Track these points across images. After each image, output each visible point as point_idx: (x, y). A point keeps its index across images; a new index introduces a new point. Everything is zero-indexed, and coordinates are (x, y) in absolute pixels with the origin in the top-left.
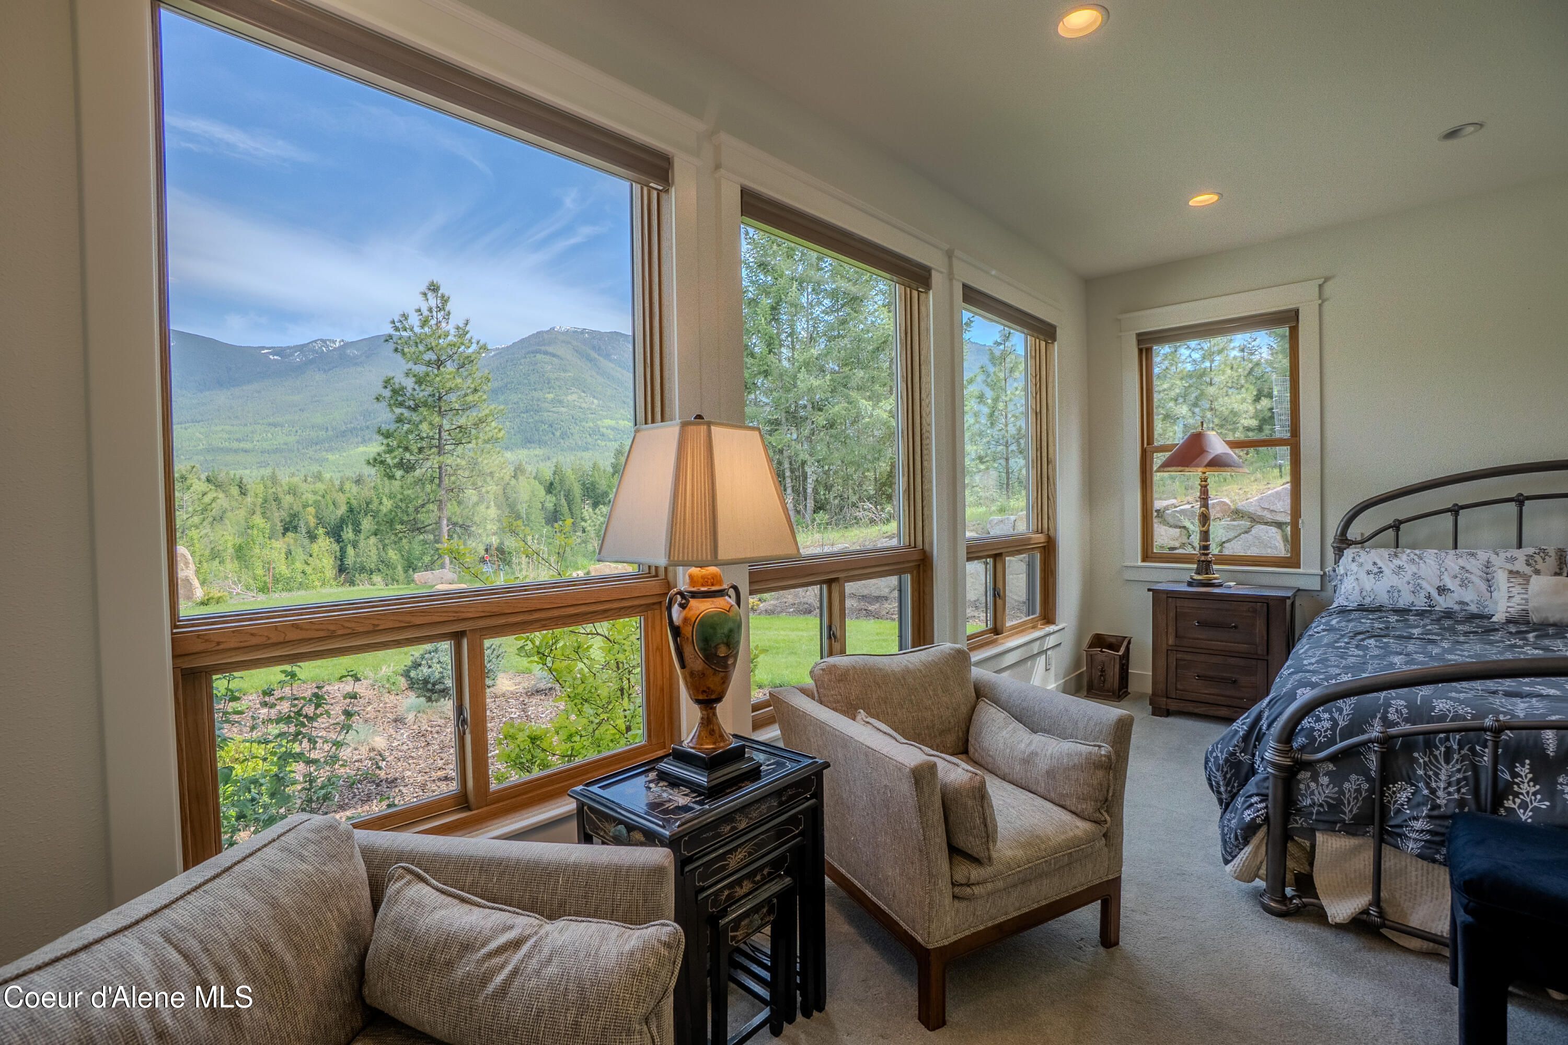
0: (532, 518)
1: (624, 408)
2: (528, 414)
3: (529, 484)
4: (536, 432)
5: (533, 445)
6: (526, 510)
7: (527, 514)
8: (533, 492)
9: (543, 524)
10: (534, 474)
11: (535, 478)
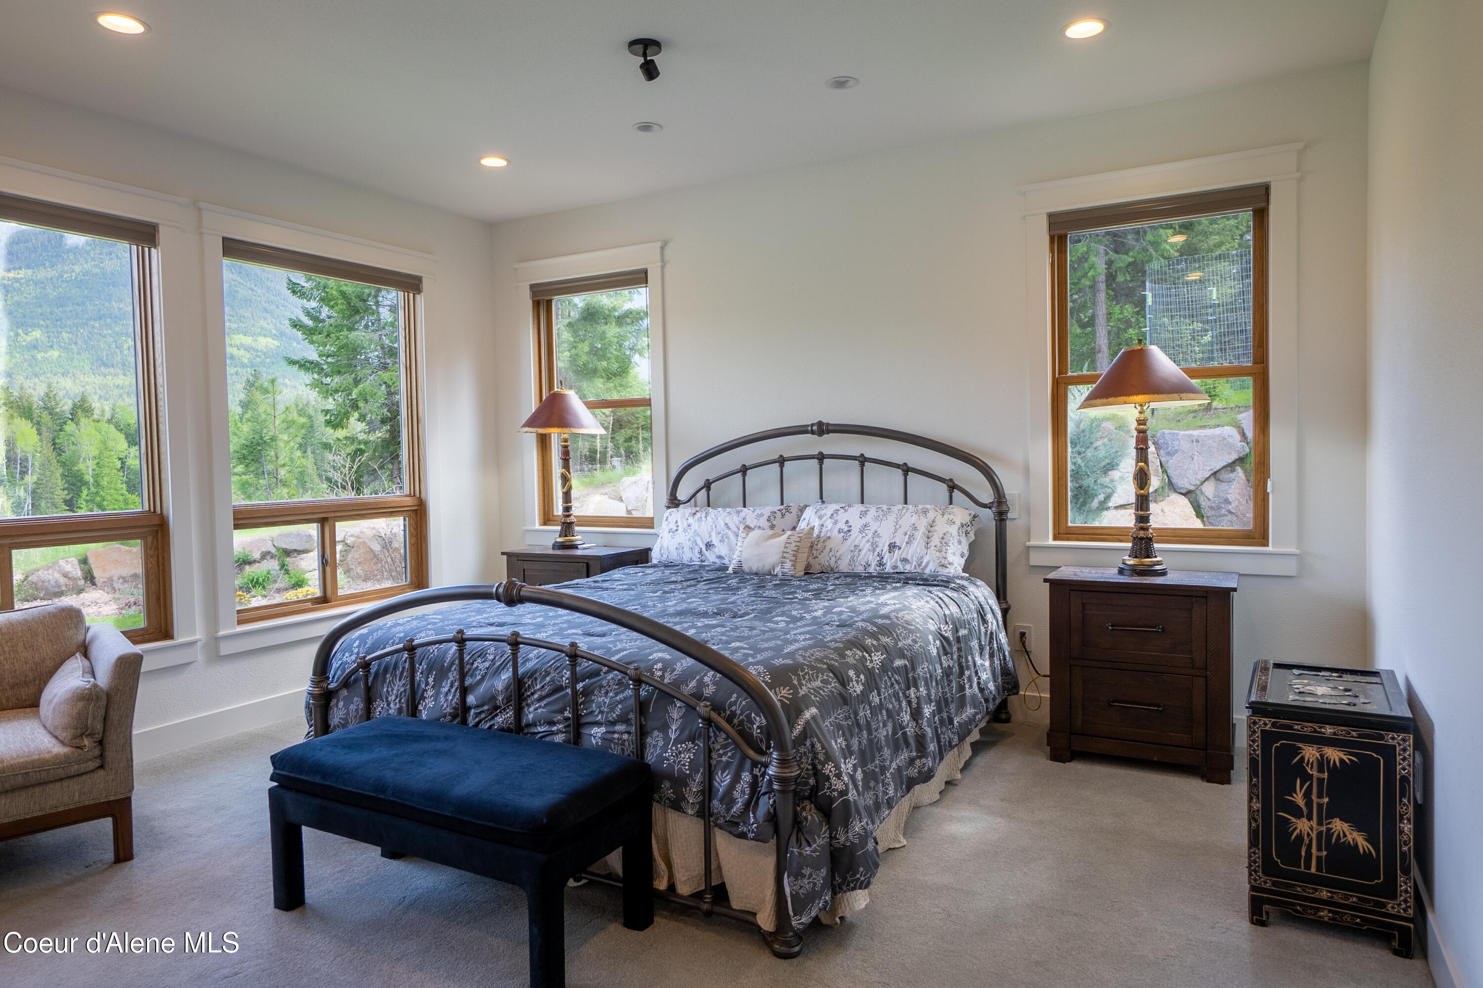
0: (104, 482)
1: (265, 319)
2: (102, 322)
3: (99, 430)
4: (118, 351)
5: (112, 370)
6: (93, 470)
7: (96, 476)
8: (104, 443)
9: (124, 492)
10: (108, 415)
11: (109, 421)
